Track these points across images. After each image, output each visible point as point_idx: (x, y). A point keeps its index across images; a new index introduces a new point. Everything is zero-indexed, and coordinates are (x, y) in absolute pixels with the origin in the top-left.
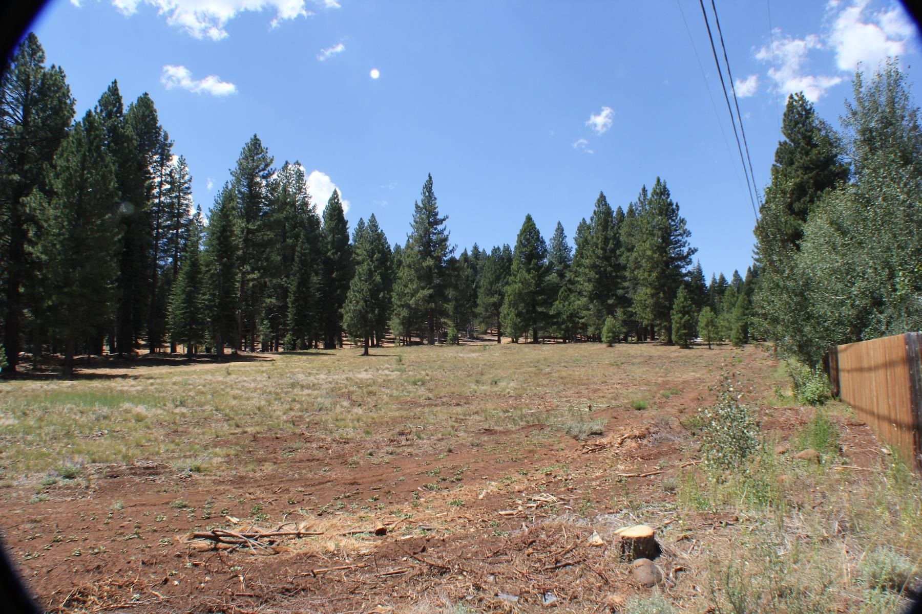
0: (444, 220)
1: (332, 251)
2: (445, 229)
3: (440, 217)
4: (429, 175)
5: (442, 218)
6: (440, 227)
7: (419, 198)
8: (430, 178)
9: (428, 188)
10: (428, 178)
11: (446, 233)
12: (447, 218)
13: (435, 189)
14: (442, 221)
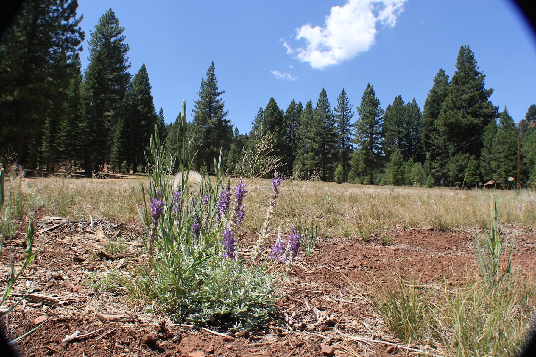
0: (221, 93)
1: (142, 106)
2: (221, 99)
3: (219, 91)
4: (213, 63)
5: (220, 92)
6: (218, 98)
7: (205, 77)
8: (213, 64)
9: (212, 70)
10: (211, 65)
11: (221, 102)
12: (224, 92)
13: (216, 72)
14: (219, 94)
